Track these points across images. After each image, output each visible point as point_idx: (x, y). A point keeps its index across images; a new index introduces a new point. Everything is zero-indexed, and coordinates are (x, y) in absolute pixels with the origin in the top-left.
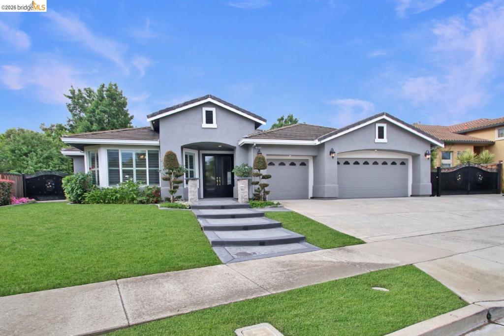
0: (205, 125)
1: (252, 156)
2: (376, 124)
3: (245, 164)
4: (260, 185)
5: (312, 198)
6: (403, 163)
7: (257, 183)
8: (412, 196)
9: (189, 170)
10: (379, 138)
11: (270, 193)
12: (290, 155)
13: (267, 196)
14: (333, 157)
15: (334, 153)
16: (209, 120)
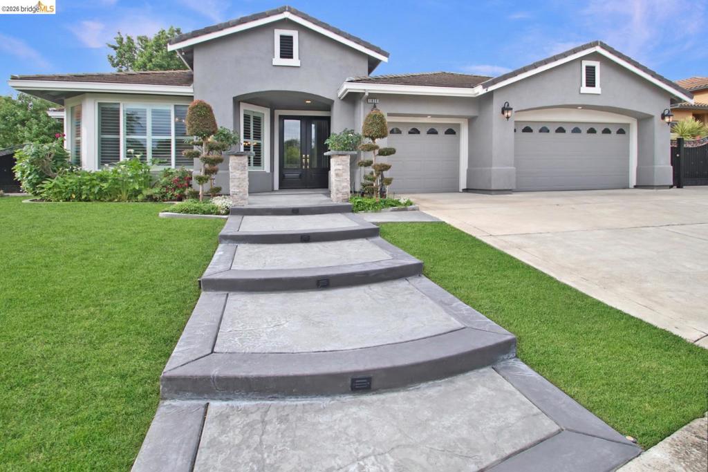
0: (278, 60)
1: (363, 112)
2: (583, 61)
3: (349, 129)
4: (374, 167)
5: (466, 190)
6: (621, 132)
7: (368, 164)
8: (636, 187)
9: (252, 142)
10: (587, 86)
11: (393, 182)
12: (428, 116)
13: (387, 188)
14: (508, 117)
15: (512, 109)
16: (287, 52)
